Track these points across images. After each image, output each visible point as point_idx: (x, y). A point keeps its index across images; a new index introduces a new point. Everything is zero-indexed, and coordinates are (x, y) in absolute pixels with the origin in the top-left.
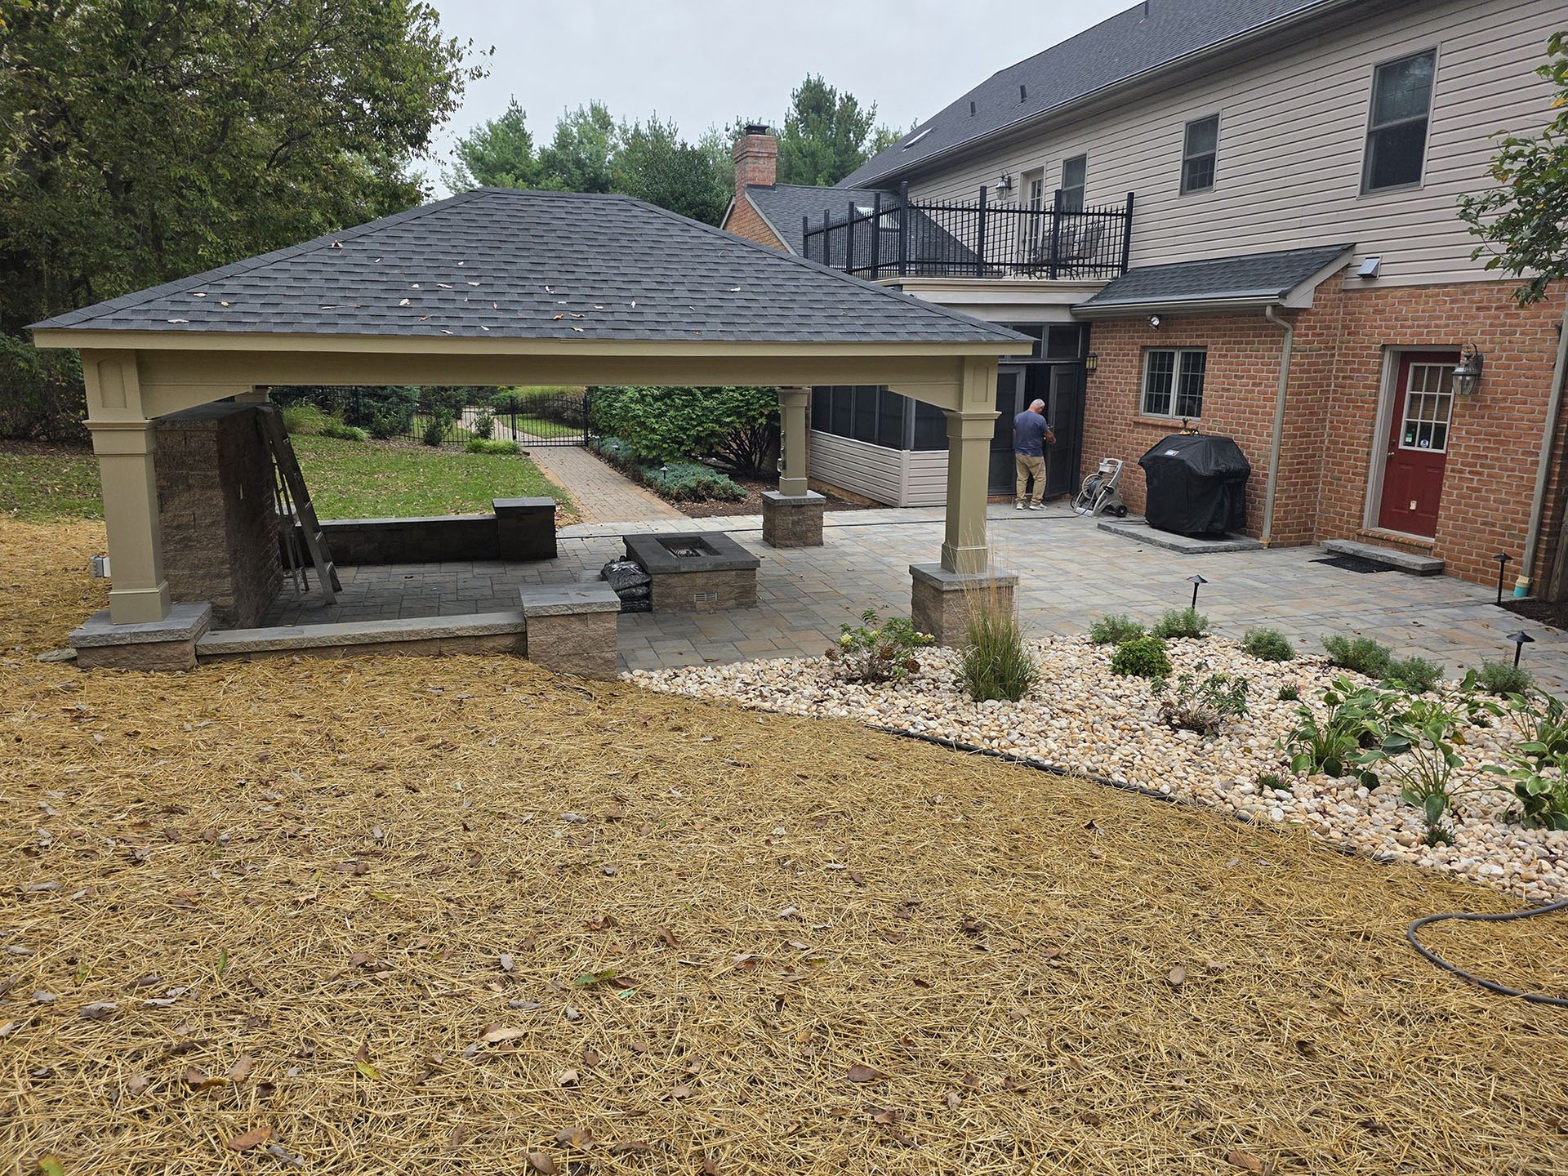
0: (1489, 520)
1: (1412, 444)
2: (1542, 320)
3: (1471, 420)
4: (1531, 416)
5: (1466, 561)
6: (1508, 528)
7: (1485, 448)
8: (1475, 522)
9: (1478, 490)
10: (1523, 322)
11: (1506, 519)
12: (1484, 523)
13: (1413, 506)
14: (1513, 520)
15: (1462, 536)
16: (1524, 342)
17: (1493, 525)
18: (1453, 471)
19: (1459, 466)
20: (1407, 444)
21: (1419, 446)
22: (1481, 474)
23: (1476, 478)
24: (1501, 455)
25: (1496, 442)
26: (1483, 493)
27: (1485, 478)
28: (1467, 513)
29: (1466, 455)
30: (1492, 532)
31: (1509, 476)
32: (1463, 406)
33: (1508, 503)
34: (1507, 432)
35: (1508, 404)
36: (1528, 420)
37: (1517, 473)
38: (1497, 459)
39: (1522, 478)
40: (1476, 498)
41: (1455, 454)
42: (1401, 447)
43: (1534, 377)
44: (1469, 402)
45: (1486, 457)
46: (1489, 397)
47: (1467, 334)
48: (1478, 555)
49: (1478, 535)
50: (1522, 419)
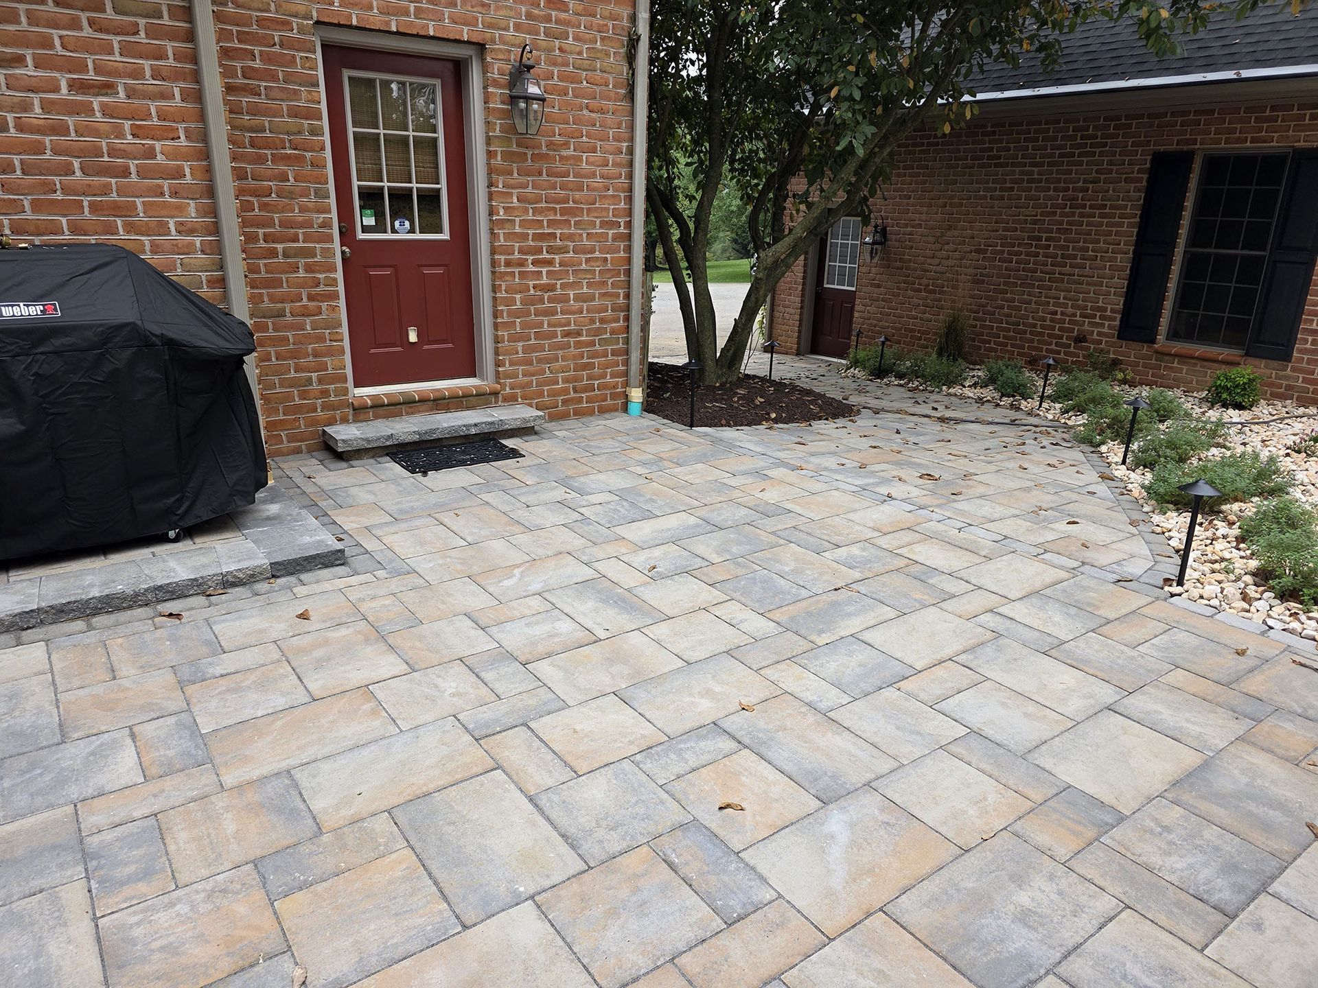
0: (573, 327)
1: (380, 227)
2: (598, 21)
3: (523, 179)
4: (605, 170)
5: (553, 394)
6: (598, 332)
7: (551, 223)
8: (554, 335)
9: (551, 288)
10: (574, 18)
11: (592, 321)
12: (567, 334)
13: (413, 337)
14: (602, 321)
15: (540, 361)
16: (580, 53)
17: (579, 334)
18: (508, 264)
19: (517, 255)
20: (365, 229)
21: (394, 231)
22: (549, 263)
23: (544, 270)
24: (573, 230)
25: (564, 212)
26: (559, 291)
27: (557, 268)
28: (541, 325)
29: (524, 237)
30: (579, 345)
31: (588, 260)
32: (508, 156)
33: (593, 299)
34: (578, 195)
35: (571, 152)
36: (602, 177)
37: (597, 254)
38: (570, 237)
39: (606, 259)
40: (550, 300)
41: (508, 236)
42: (361, 236)
43: (601, 111)
44: (514, 148)
45: (553, 236)
46: (543, 141)
47: (490, 26)
48: (566, 380)
49: (561, 353)
50: (594, 175)
